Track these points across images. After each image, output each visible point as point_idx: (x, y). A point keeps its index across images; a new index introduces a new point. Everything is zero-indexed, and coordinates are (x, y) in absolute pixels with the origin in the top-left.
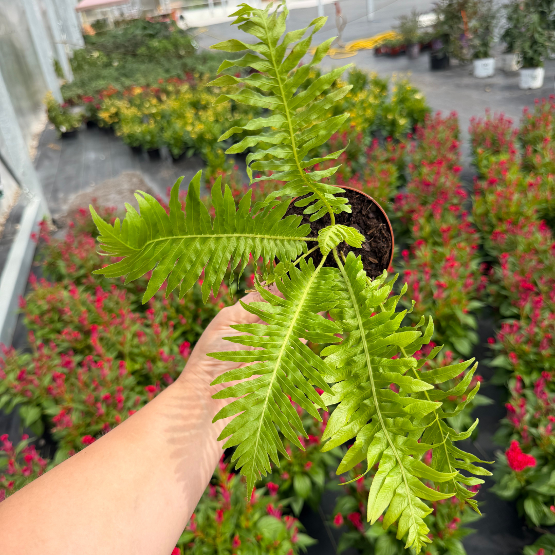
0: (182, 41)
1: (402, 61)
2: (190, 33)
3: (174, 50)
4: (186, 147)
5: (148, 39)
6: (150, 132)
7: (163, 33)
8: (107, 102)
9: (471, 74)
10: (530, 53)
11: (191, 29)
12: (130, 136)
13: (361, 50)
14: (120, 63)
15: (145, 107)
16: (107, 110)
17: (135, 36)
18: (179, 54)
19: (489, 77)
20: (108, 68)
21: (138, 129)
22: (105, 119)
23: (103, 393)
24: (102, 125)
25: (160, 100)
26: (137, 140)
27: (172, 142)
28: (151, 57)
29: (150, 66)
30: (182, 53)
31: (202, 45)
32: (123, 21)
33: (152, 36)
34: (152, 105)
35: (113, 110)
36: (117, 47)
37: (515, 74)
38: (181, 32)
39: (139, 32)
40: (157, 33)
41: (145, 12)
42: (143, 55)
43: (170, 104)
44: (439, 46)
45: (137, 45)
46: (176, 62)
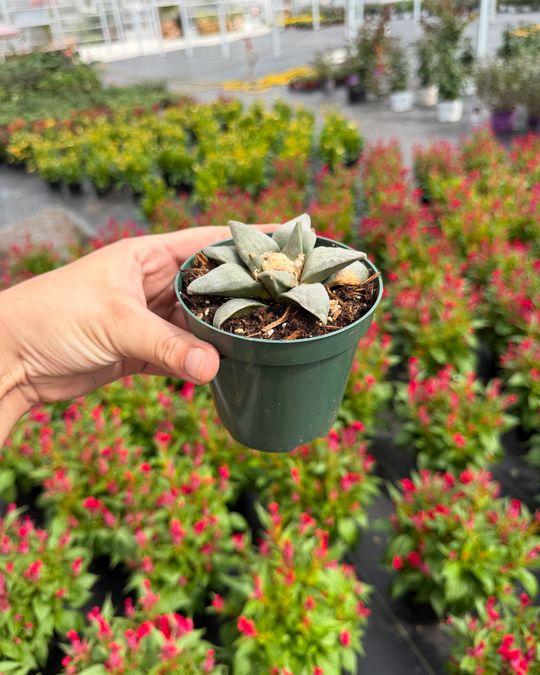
0: (86, 75)
1: (317, 97)
2: (93, 67)
3: (78, 85)
4: (112, 180)
5: (49, 72)
6: (72, 166)
7: (65, 66)
8: (16, 136)
9: (389, 107)
10: (448, 86)
11: (94, 63)
12: (49, 171)
13: (275, 86)
14: (20, 97)
15: (59, 141)
16: (16, 144)
17: (35, 69)
18: (85, 90)
19: (407, 112)
20: (7, 103)
21: (57, 163)
22: (16, 155)
23: (102, 447)
24: (12, 161)
25: (75, 133)
26: (57, 174)
27: (97, 176)
28: (55, 91)
29: (56, 100)
30: (88, 87)
31: (108, 80)
32: (14, 56)
33: (53, 70)
34: (67, 139)
35: (24, 145)
36: (16, 80)
37: (433, 108)
38: (84, 66)
39: (38, 65)
40: (58, 67)
41: (37, 47)
42: (45, 90)
43: (87, 137)
44: (354, 81)
45: (38, 78)
46: (83, 97)
